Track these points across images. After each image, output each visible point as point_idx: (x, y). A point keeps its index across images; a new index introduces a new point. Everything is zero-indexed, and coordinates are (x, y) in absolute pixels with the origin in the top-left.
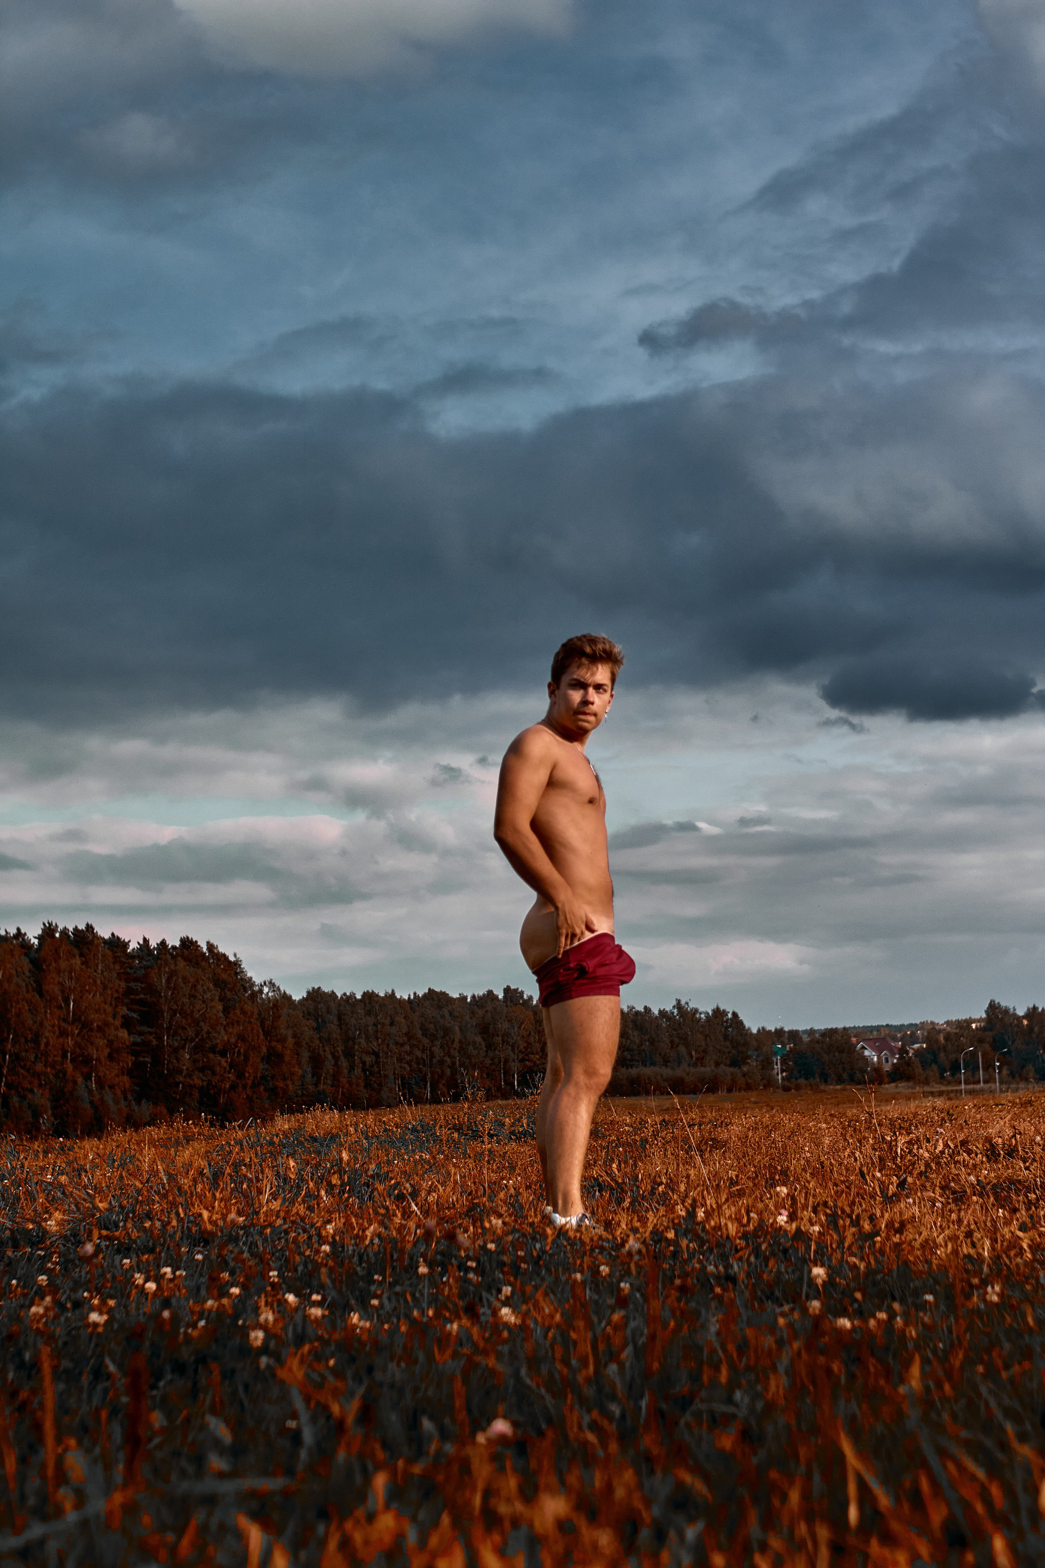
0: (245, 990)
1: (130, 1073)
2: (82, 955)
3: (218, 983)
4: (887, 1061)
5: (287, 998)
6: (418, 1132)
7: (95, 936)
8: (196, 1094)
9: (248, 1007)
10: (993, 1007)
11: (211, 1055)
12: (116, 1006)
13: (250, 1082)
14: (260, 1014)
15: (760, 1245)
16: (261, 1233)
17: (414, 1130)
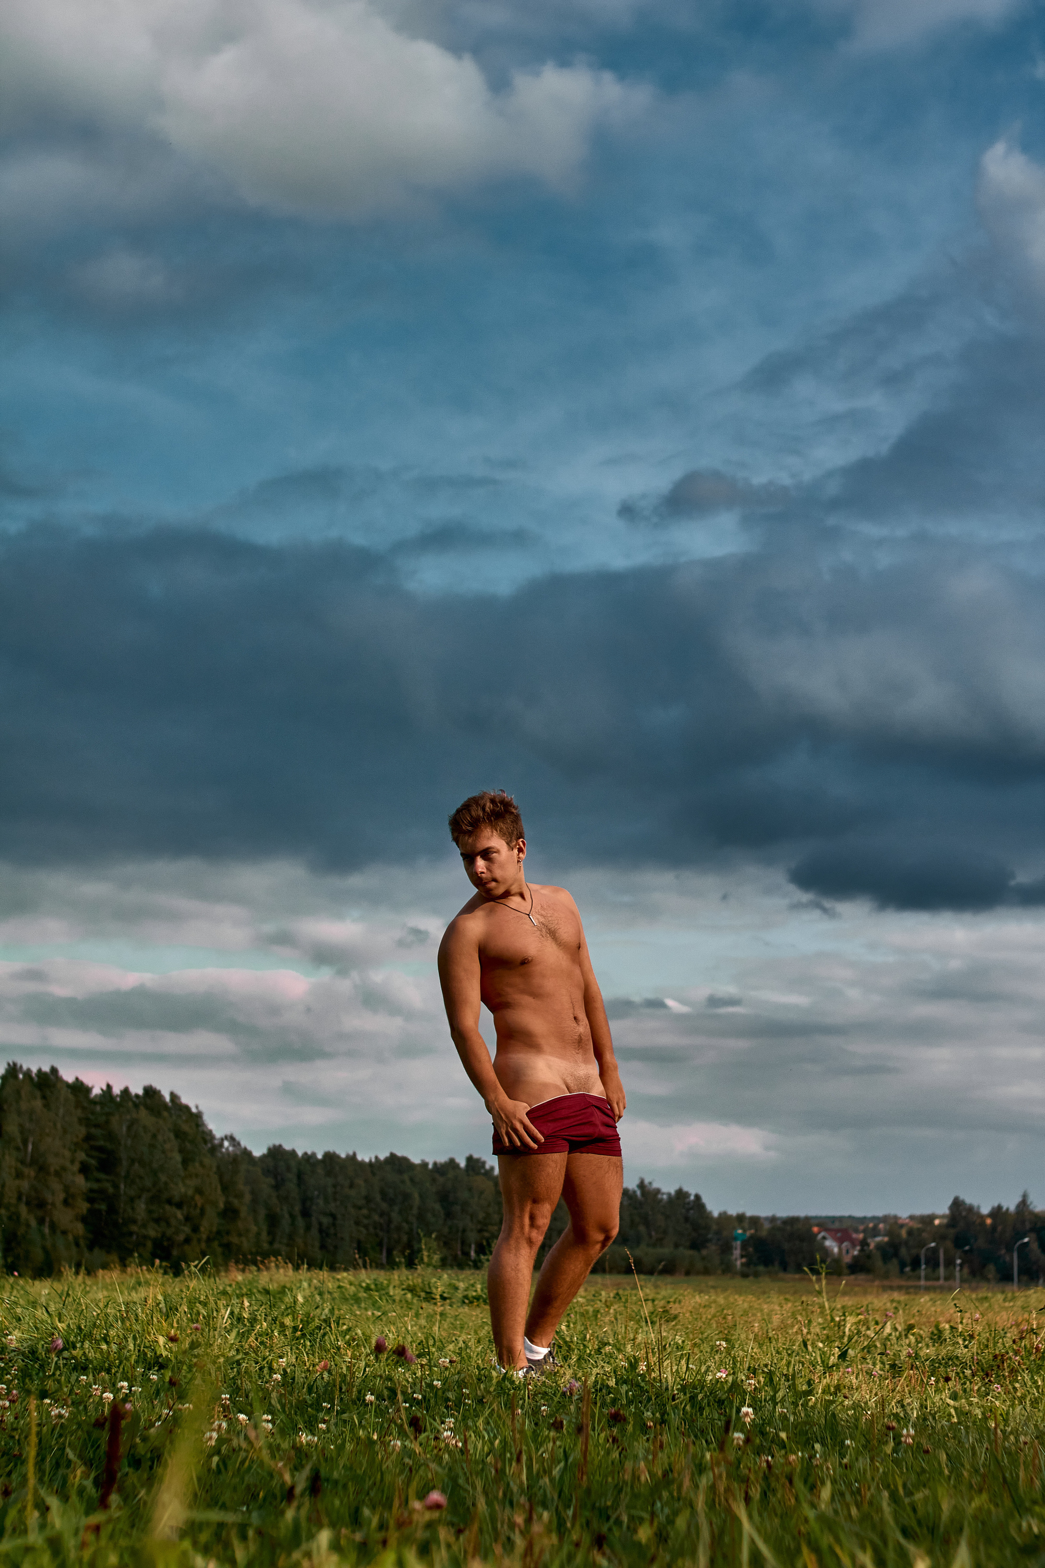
0: (205, 1142)
1: (84, 1220)
2: (44, 1097)
3: (179, 1134)
4: (847, 1252)
5: (247, 1153)
6: (371, 1290)
7: (59, 1079)
8: (149, 1244)
9: (207, 1161)
10: (957, 1204)
11: (167, 1207)
12: (75, 1151)
13: (204, 1237)
14: (218, 1167)
15: (696, 1395)
16: (214, 1363)
17: (368, 1289)
